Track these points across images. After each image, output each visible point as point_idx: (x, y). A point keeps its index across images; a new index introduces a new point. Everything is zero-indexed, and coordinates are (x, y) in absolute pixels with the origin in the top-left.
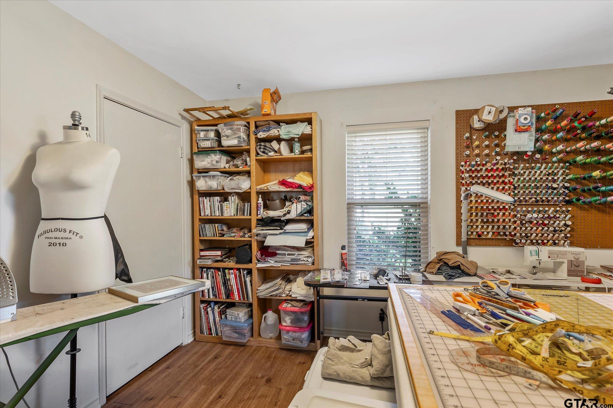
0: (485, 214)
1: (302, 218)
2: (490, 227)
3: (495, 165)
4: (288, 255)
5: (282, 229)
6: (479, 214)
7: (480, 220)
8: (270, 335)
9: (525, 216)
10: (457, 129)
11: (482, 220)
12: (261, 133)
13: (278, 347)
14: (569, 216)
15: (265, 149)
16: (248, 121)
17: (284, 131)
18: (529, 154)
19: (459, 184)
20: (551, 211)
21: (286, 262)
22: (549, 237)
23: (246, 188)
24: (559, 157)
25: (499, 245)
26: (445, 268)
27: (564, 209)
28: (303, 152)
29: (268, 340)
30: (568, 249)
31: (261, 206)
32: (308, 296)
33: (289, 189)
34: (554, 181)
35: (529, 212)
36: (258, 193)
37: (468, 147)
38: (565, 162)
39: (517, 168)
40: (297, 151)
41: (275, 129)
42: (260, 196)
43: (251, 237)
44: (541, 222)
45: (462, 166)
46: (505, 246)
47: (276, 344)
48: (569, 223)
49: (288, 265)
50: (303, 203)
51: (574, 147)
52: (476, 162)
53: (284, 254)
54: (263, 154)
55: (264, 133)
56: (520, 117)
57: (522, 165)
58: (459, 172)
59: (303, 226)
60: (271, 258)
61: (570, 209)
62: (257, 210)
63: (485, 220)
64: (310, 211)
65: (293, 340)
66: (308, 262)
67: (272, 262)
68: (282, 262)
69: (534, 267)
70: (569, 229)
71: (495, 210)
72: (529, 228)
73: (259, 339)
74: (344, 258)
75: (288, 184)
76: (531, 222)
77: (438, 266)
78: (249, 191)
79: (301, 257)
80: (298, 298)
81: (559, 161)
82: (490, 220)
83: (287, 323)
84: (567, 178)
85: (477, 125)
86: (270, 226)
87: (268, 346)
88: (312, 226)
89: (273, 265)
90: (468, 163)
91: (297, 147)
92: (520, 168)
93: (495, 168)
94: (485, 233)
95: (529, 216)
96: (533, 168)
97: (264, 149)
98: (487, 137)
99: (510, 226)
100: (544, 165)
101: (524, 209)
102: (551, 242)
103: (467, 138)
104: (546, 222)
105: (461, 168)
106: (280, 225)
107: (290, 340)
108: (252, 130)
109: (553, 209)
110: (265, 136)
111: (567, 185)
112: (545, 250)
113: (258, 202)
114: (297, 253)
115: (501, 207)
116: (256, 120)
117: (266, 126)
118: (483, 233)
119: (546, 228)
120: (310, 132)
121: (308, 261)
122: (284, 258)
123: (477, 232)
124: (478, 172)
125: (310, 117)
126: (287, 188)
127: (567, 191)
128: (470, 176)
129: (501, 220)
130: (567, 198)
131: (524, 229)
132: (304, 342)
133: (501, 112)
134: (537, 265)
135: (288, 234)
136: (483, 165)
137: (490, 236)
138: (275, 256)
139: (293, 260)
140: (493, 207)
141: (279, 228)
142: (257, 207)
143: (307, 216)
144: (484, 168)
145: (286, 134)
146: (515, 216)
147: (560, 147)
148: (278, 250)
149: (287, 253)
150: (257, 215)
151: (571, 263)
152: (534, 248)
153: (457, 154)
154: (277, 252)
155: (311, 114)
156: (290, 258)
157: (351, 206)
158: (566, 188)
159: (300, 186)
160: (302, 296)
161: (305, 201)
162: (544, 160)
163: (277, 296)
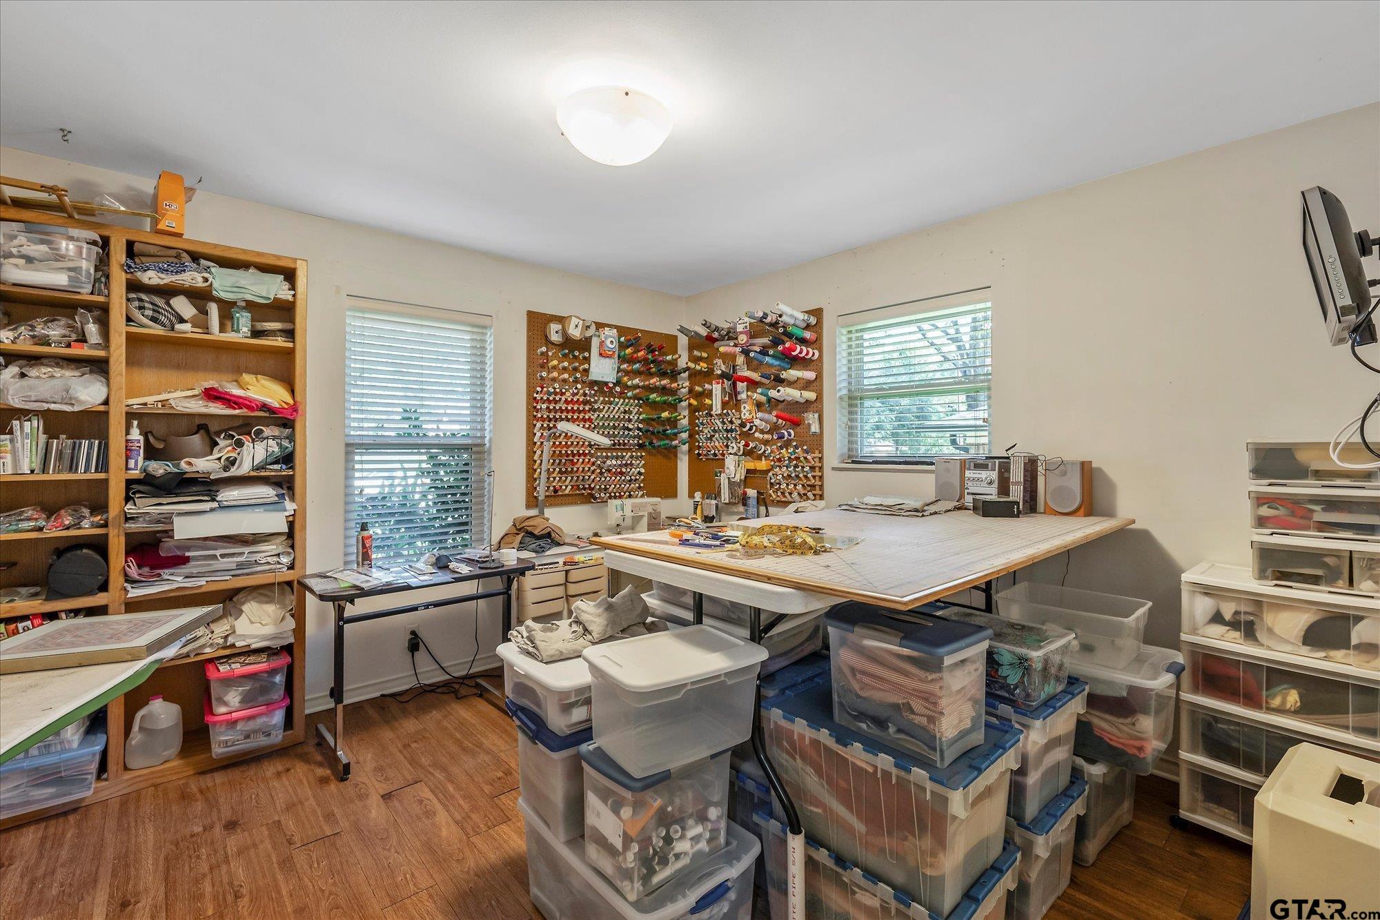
0: (564, 461)
1: (262, 474)
2: (569, 478)
3: (574, 394)
4: (223, 556)
5: (213, 500)
6: (557, 461)
7: (558, 469)
8: (165, 753)
9: (604, 463)
10: (529, 337)
11: (560, 469)
12: (151, 273)
13: (191, 772)
14: (643, 462)
15: (159, 312)
16: (106, 233)
17: (224, 282)
18: (611, 385)
19: (531, 417)
20: (627, 456)
21: (219, 574)
22: (626, 488)
23: (93, 401)
24: (635, 392)
25: (576, 503)
26: (528, 539)
27: (639, 454)
28: (256, 334)
29: (158, 768)
30: (646, 500)
31: (140, 447)
32: (281, 636)
33: (237, 412)
34: (630, 420)
35: (607, 457)
36: (130, 416)
37: (543, 366)
38: (639, 399)
39: (596, 402)
40: (245, 329)
41: (196, 273)
42: (135, 423)
43: (106, 525)
44: (619, 470)
45: (537, 393)
46: (582, 503)
47: (185, 769)
48: (643, 470)
49: (228, 578)
50: (270, 441)
51: (647, 383)
52: (555, 388)
53: (214, 557)
54: (151, 323)
55: (162, 276)
56: (606, 338)
57: (601, 399)
58: (532, 401)
59: (267, 492)
60: (172, 571)
61: (643, 454)
62: (128, 458)
63: (564, 470)
64: (288, 459)
65: (247, 737)
66: (278, 566)
67: (179, 579)
68: (206, 575)
69: (618, 525)
70: (642, 477)
71: (574, 455)
72: (608, 479)
73: (127, 776)
74: (367, 545)
75: (235, 399)
76: (609, 471)
77: (519, 538)
78: (102, 408)
79: (258, 557)
80: (254, 646)
81: (635, 397)
82: (570, 469)
83: (232, 704)
84: (641, 418)
85: (555, 338)
86: (177, 495)
87: (158, 781)
88: (291, 488)
89: (182, 585)
90: (545, 389)
91: (244, 321)
92: (600, 402)
93: (575, 399)
94: (564, 487)
95: (609, 462)
96: (611, 403)
97: (154, 310)
98: (565, 356)
99: (589, 477)
100: (622, 400)
101: (604, 454)
102: (627, 493)
103: (542, 354)
104: (624, 470)
105: (535, 395)
106: (210, 490)
107: (238, 740)
108: (119, 259)
109: (629, 454)
110: (162, 282)
111: (641, 426)
112: (628, 503)
113: (129, 437)
114: (246, 550)
115: (581, 452)
116: (132, 238)
117: (171, 260)
118: (561, 486)
119: (623, 478)
120: (290, 298)
121: (279, 563)
122: (210, 565)
123: (554, 487)
124: (556, 402)
125: (291, 265)
126: (235, 409)
127: (641, 434)
128: (548, 408)
129: (581, 469)
130: (641, 442)
131: (603, 479)
132: (274, 733)
133: (588, 327)
134: (621, 522)
135: (227, 510)
136: (562, 394)
137: (567, 492)
138: (184, 564)
139: (240, 566)
140: (572, 451)
141: (206, 498)
142: (128, 450)
143: (277, 470)
144: (563, 399)
145: (228, 289)
146: (593, 464)
147: (636, 381)
148: (188, 549)
149: (218, 553)
150: (127, 469)
151: (650, 514)
152: (618, 502)
153: (528, 374)
154: (187, 554)
155: (295, 260)
156: (233, 562)
157: (351, 448)
158: (639, 429)
159: (264, 407)
160: (265, 638)
161: (274, 438)
162: (622, 395)
163: (189, 656)
